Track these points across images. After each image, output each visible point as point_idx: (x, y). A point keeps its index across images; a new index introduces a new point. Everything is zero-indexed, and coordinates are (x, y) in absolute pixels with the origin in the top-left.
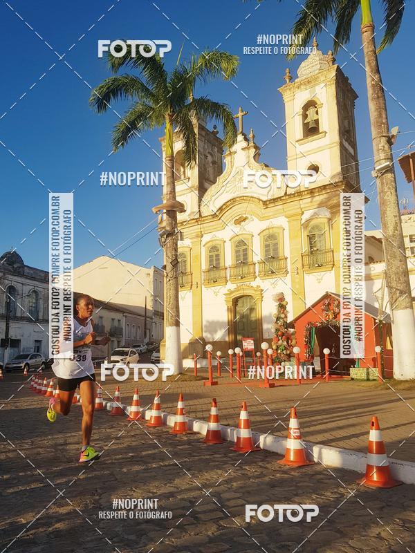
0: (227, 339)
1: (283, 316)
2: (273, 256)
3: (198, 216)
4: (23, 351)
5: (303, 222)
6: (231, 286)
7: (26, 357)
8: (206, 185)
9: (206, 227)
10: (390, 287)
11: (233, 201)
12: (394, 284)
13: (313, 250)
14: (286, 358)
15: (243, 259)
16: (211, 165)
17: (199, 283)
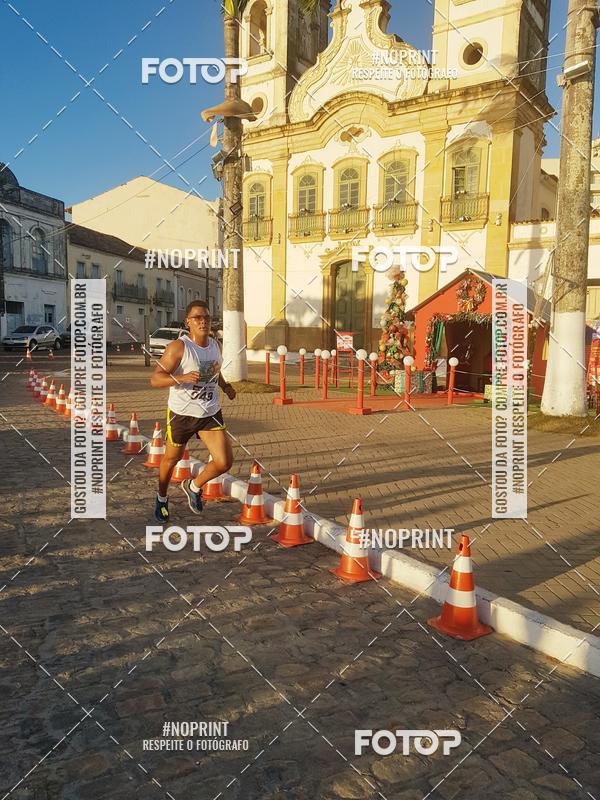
0: (320, 326)
1: (398, 302)
2: (397, 200)
3: (283, 122)
4: (29, 319)
5: (448, 144)
6: (330, 244)
7: (31, 330)
8: (300, 66)
9: (297, 142)
10: (556, 276)
11: (341, 99)
12: (563, 273)
13: (459, 194)
14: (397, 365)
15: (350, 202)
16: (309, 30)
17: (283, 236)
